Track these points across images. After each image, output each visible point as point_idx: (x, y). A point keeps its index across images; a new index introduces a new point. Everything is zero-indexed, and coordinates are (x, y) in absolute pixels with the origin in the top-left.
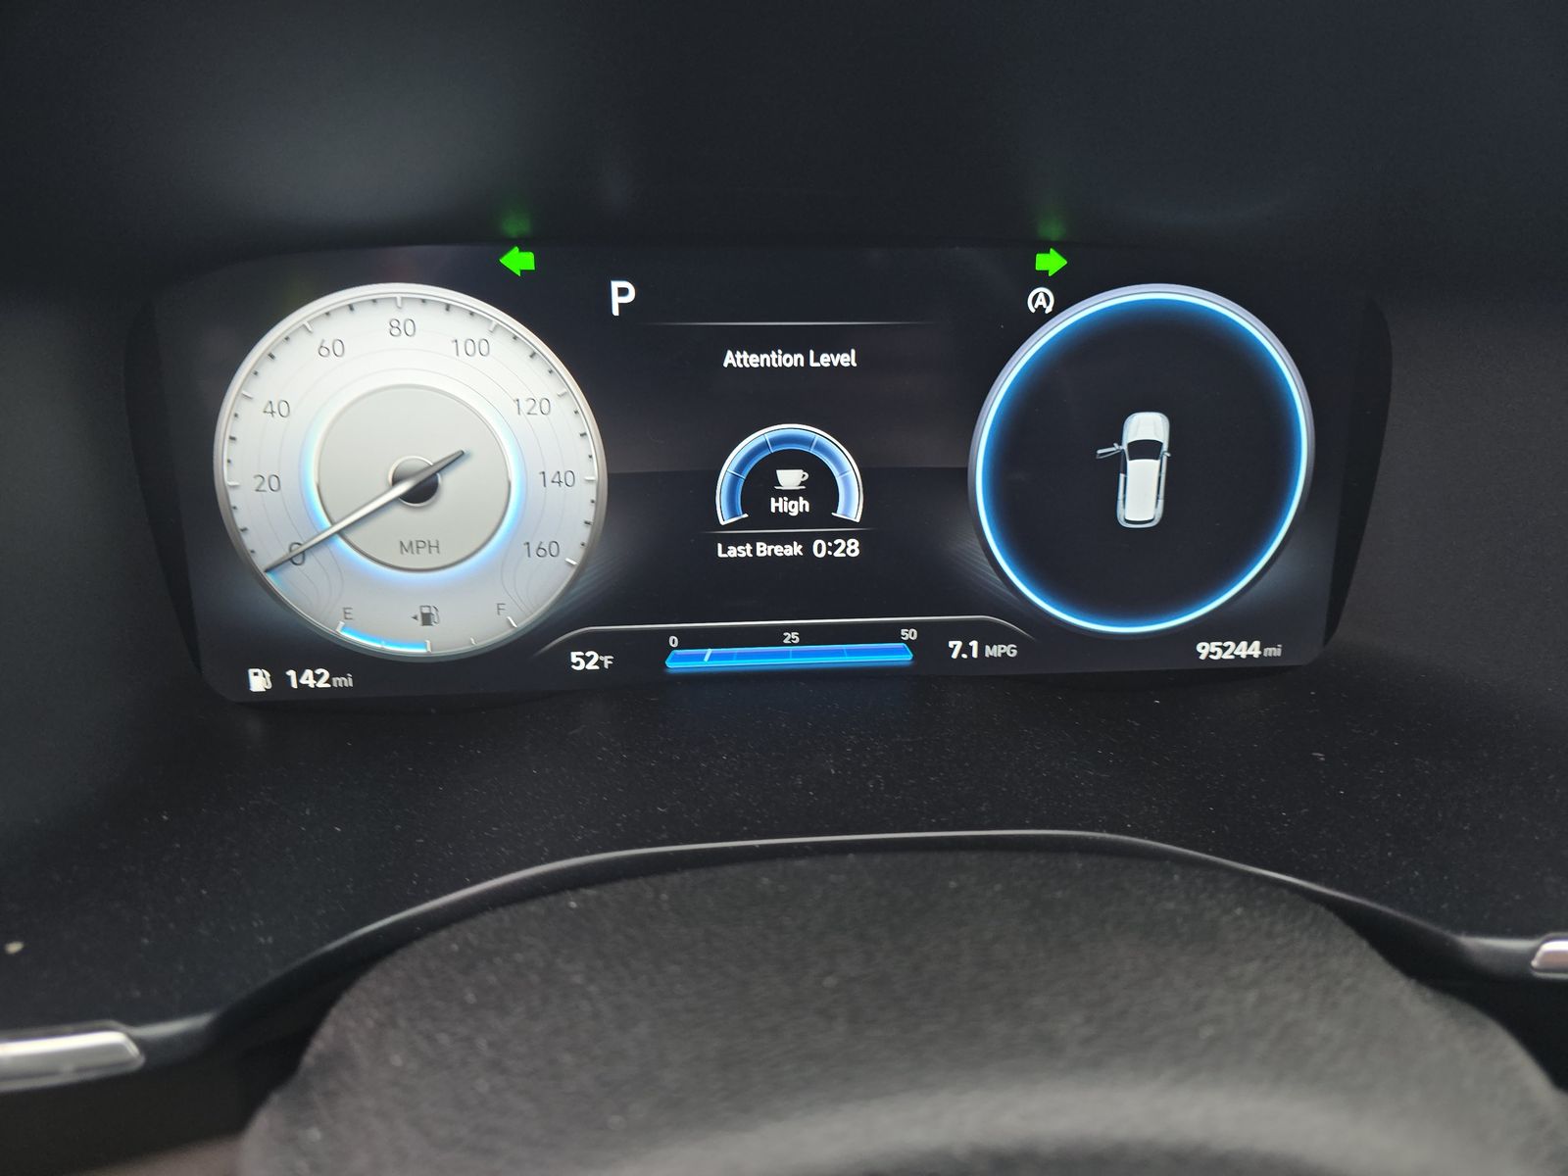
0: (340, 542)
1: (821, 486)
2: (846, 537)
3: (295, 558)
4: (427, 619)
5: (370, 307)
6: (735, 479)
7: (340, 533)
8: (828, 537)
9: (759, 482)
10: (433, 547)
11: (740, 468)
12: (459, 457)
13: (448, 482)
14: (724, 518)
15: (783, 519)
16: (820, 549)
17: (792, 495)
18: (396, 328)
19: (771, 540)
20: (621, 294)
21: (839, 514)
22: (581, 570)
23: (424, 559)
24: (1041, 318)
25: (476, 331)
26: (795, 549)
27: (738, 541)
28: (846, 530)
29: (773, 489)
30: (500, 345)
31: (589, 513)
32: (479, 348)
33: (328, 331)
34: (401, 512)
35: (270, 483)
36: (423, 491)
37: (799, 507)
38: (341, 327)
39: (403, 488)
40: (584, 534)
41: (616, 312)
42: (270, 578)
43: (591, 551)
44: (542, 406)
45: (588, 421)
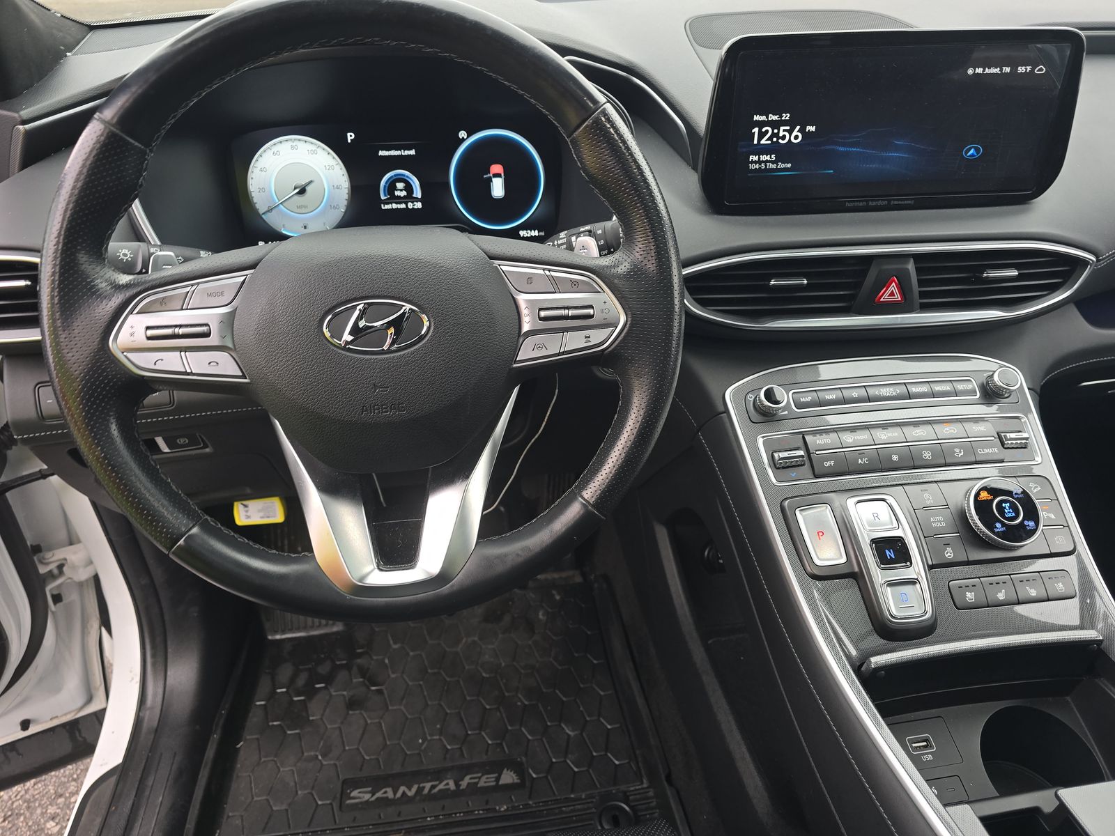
0: (281, 206)
1: (409, 188)
2: (417, 202)
3: (270, 210)
4: (305, 227)
5: (286, 142)
6: (385, 186)
7: (281, 203)
8: (412, 202)
9: (391, 187)
10: (306, 207)
11: (386, 183)
12: (311, 182)
13: (308, 189)
14: (383, 198)
15: (399, 197)
16: (410, 205)
17: (401, 190)
18: (292, 147)
19: (397, 203)
20: (350, 136)
21: (414, 196)
22: (345, 212)
23: (303, 210)
24: (463, 140)
25: (314, 148)
26: (403, 206)
27: (388, 203)
28: (417, 200)
29: (395, 188)
30: (319, 150)
31: (346, 197)
32: (314, 152)
33: (275, 149)
34: (296, 197)
35: (262, 190)
36: (302, 191)
37: (404, 193)
38: (279, 148)
39: (297, 191)
40: (346, 203)
41: (349, 141)
42: (263, 216)
43: (348, 207)
44: (331, 167)
45: (344, 171)
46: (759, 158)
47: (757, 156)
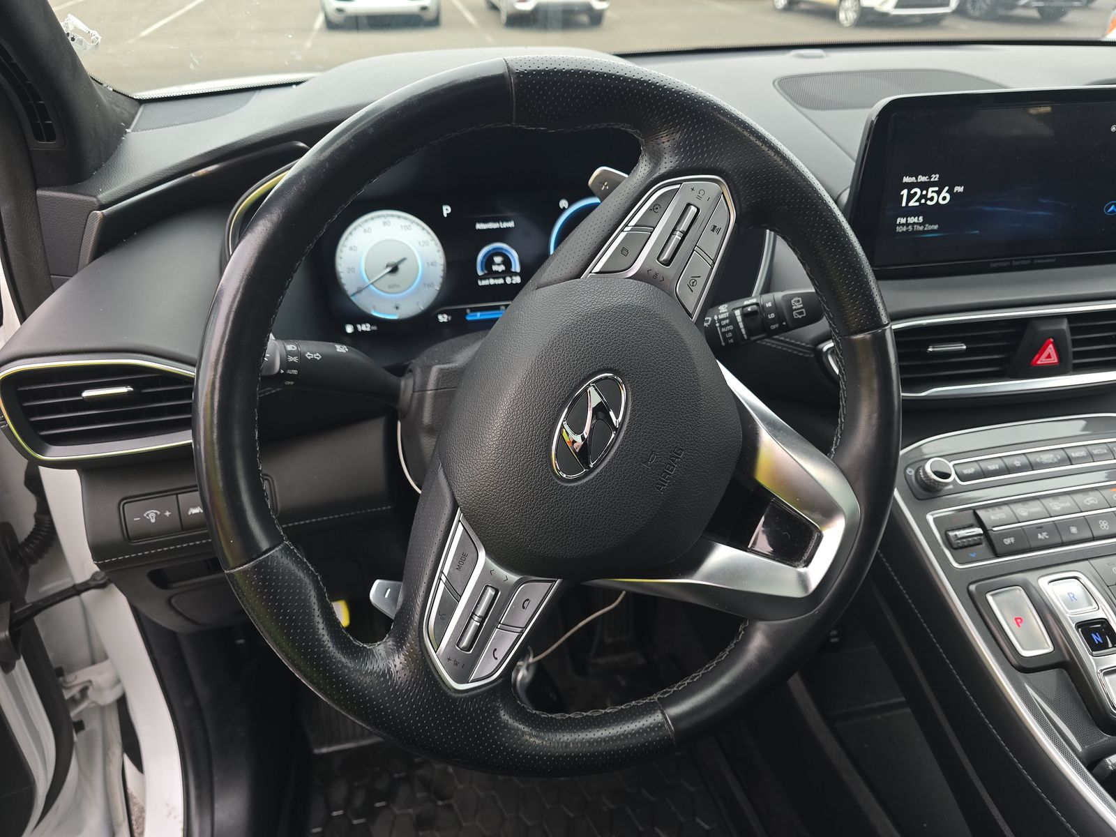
0: (372, 286)
1: (507, 262)
2: (516, 276)
3: (359, 291)
4: (397, 308)
5: (371, 221)
6: (482, 262)
7: (372, 284)
8: (511, 277)
9: (489, 261)
10: (397, 286)
11: (484, 257)
12: (403, 260)
13: (401, 267)
14: (480, 273)
15: (497, 272)
16: (508, 280)
17: (499, 264)
18: (385, 223)
19: (494, 278)
20: (446, 210)
21: (513, 270)
22: (440, 291)
23: (396, 289)
24: (564, 209)
25: (407, 223)
26: (501, 281)
27: (485, 279)
28: (516, 274)
29: (493, 263)
30: (414, 227)
31: (441, 273)
32: (408, 228)
33: (366, 226)
34: (389, 277)
35: (351, 270)
36: (395, 269)
37: (501, 268)
38: (371, 224)
39: (389, 269)
40: (440, 280)
41: (445, 215)
42: (352, 298)
43: (443, 285)
44: (426, 243)
45: (439, 246)
46: (907, 221)
47: (905, 219)
